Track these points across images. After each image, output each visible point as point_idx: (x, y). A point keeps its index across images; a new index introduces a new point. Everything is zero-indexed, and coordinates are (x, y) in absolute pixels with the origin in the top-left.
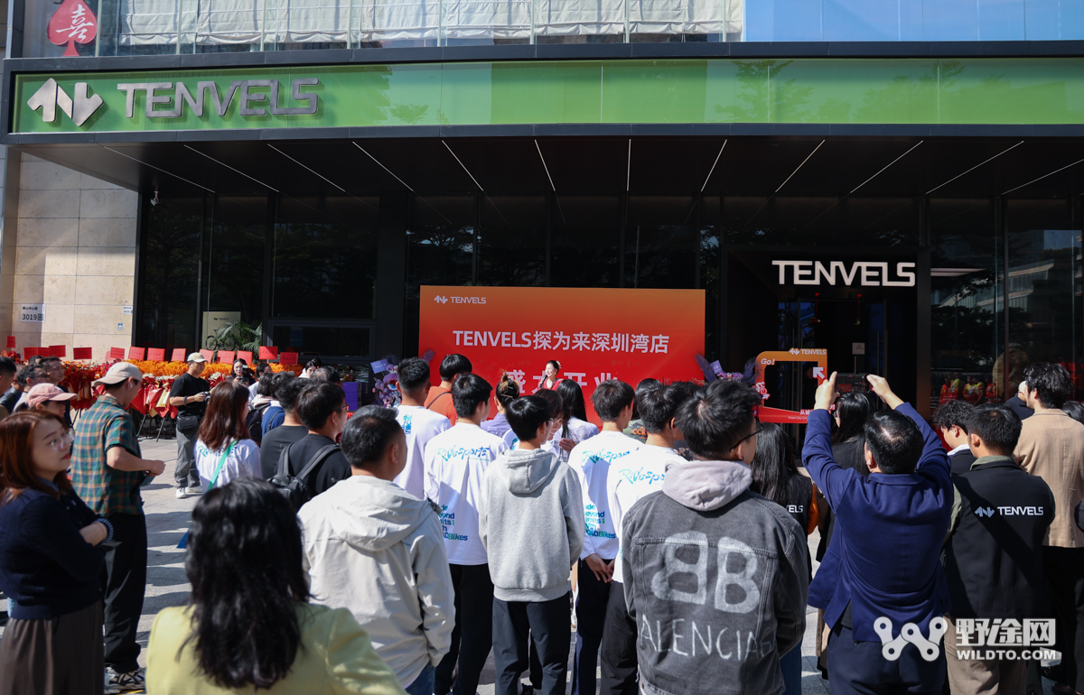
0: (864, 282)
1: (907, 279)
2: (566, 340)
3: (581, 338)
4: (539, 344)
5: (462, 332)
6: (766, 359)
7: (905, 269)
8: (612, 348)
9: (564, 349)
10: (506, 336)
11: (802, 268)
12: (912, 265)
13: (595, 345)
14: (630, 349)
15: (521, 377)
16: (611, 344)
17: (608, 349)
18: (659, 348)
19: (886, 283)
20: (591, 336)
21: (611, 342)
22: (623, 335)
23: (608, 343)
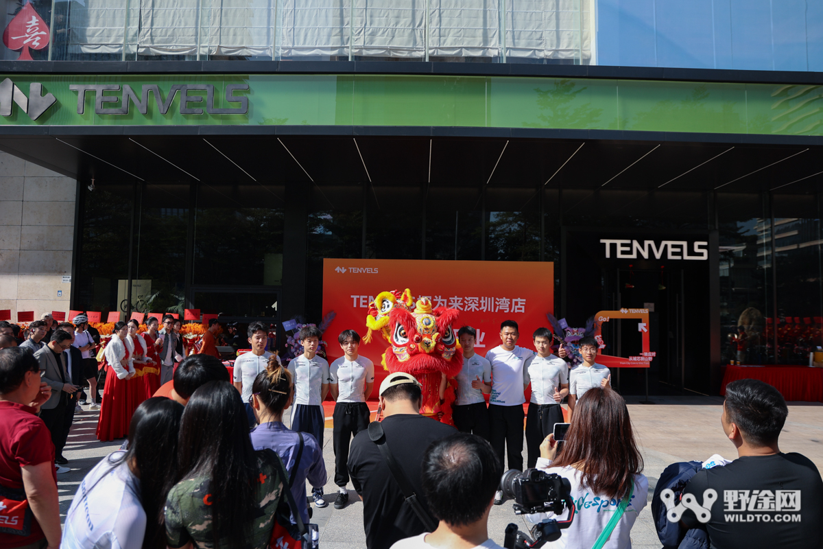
0: (670, 257)
1: (701, 254)
2: (443, 302)
3: (456, 301)
5: (358, 297)
6: (603, 317)
7: (700, 247)
8: (481, 309)
11: (623, 245)
12: (705, 243)
13: (467, 306)
14: (495, 310)
16: (480, 305)
17: (478, 310)
18: (518, 309)
19: (686, 257)
20: (464, 299)
21: (480, 304)
22: (489, 299)
23: (477, 305)
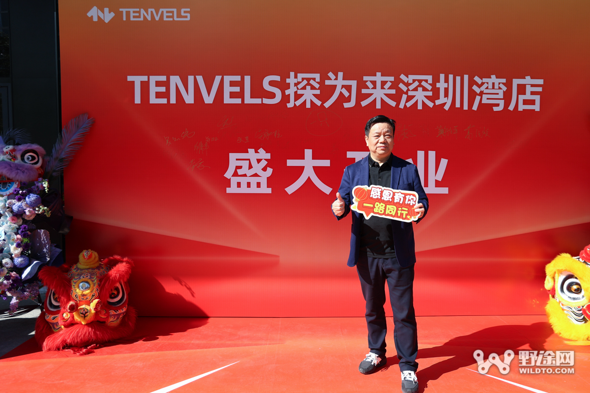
2: (349, 88)
3: (379, 85)
4: (297, 96)
5: (145, 78)
8: (438, 102)
9: (346, 105)
10: (233, 84)
13: (404, 97)
14: (471, 104)
15: (264, 163)
16: (436, 95)
17: (431, 105)
18: (526, 102)
20: (398, 81)
21: (436, 91)
22: (458, 79)
23: (430, 94)
